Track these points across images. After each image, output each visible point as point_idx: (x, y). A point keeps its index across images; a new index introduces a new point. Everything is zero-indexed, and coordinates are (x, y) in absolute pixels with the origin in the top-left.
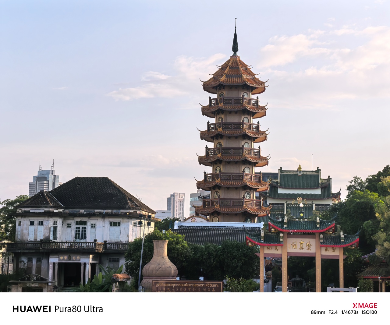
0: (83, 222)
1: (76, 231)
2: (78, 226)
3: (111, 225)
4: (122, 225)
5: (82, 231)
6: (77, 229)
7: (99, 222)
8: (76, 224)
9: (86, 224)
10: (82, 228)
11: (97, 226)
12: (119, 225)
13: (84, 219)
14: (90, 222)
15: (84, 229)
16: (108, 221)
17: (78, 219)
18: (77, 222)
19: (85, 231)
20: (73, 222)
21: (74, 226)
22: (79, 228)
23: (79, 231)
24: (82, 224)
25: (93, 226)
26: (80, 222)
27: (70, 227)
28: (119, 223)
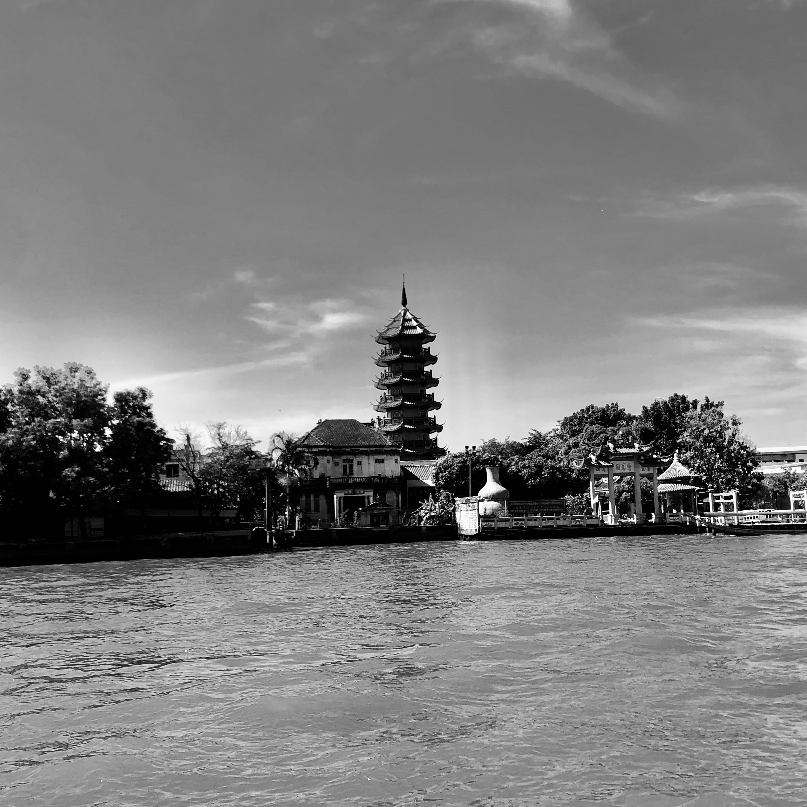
0: (349, 460)
1: (344, 469)
2: (345, 464)
3: (376, 462)
4: (386, 462)
5: (349, 469)
6: (345, 467)
7: (364, 460)
8: (343, 462)
9: (352, 462)
10: (349, 465)
11: (363, 463)
12: (383, 462)
13: (351, 457)
14: (356, 460)
15: (351, 467)
16: (372, 459)
17: (345, 457)
18: (343, 460)
19: (352, 468)
20: (340, 460)
21: (341, 464)
22: (346, 465)
23: (346, 469)
24: (349, 462)
25: (360, 463)
26: (347, 460)
27: (338, 465)
28: (383, 460)
